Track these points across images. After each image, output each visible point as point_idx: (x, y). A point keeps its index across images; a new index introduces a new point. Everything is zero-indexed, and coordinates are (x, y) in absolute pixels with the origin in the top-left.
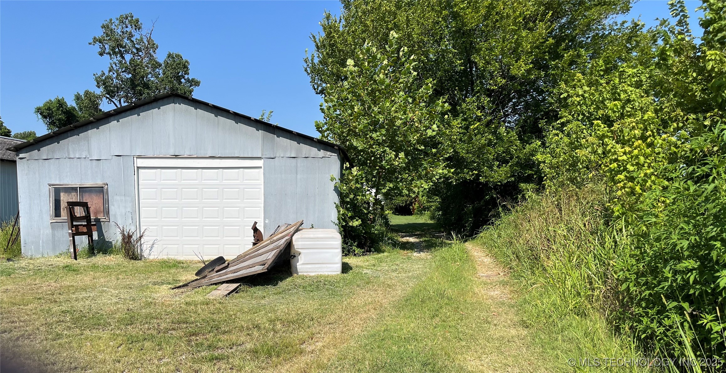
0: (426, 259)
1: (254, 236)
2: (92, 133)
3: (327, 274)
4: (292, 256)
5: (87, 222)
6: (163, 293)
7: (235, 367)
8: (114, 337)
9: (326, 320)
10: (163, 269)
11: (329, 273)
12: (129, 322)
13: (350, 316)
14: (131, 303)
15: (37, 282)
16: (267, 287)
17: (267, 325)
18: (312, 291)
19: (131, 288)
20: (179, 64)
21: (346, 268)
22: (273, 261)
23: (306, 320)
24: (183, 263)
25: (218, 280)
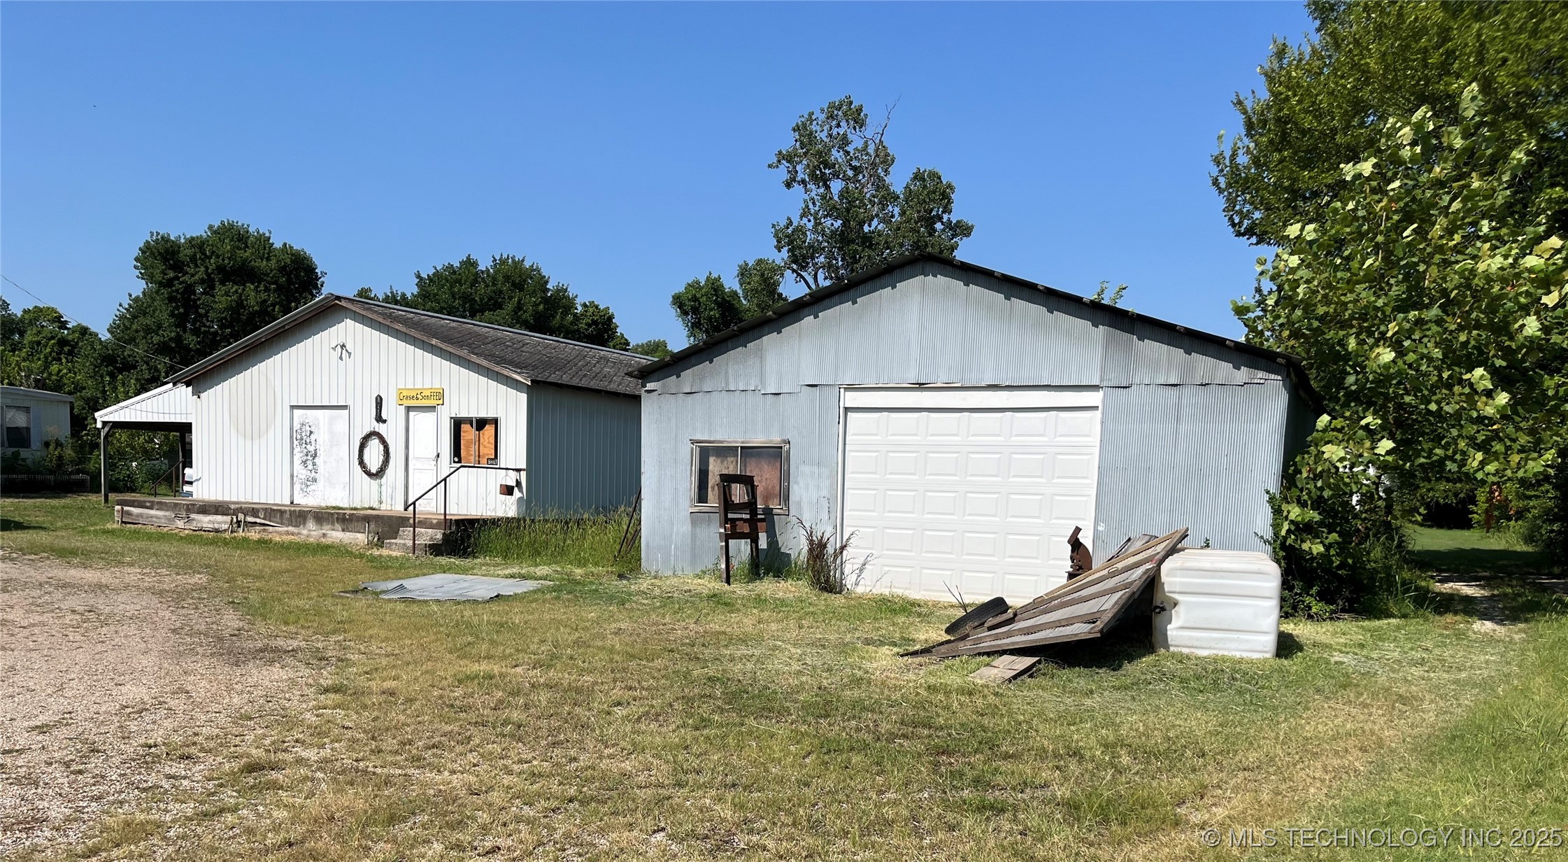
0: (1510, 642)
1: (1072, 559)
2: (770, 341)
3: (1238, 655)
4: (1158, 607)
5: (750, 514)
6: (884, 663)
7: (1030, 831)
8: (798, 737)
9: (1237, 758)
10: (883, 615)
11: (1245, 655)
12: (823, 712)
13: (1297, 757)
14: (824, 674)
15: (667, 620)
16: (1097, 670)
17: (1098, 753)
18: (1201, 691)
19: (824, 647)
20: (934, 192)
21: (1286, 646)
22: (1114, 617)
23: (1189, 753)
24: (919, 606)
25: (993, 646)
